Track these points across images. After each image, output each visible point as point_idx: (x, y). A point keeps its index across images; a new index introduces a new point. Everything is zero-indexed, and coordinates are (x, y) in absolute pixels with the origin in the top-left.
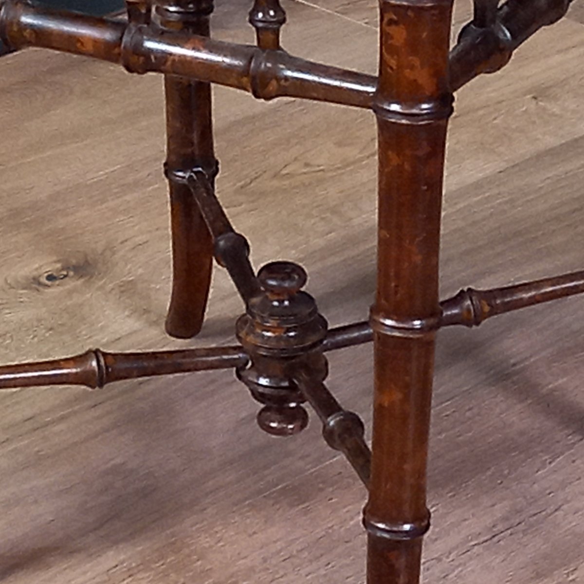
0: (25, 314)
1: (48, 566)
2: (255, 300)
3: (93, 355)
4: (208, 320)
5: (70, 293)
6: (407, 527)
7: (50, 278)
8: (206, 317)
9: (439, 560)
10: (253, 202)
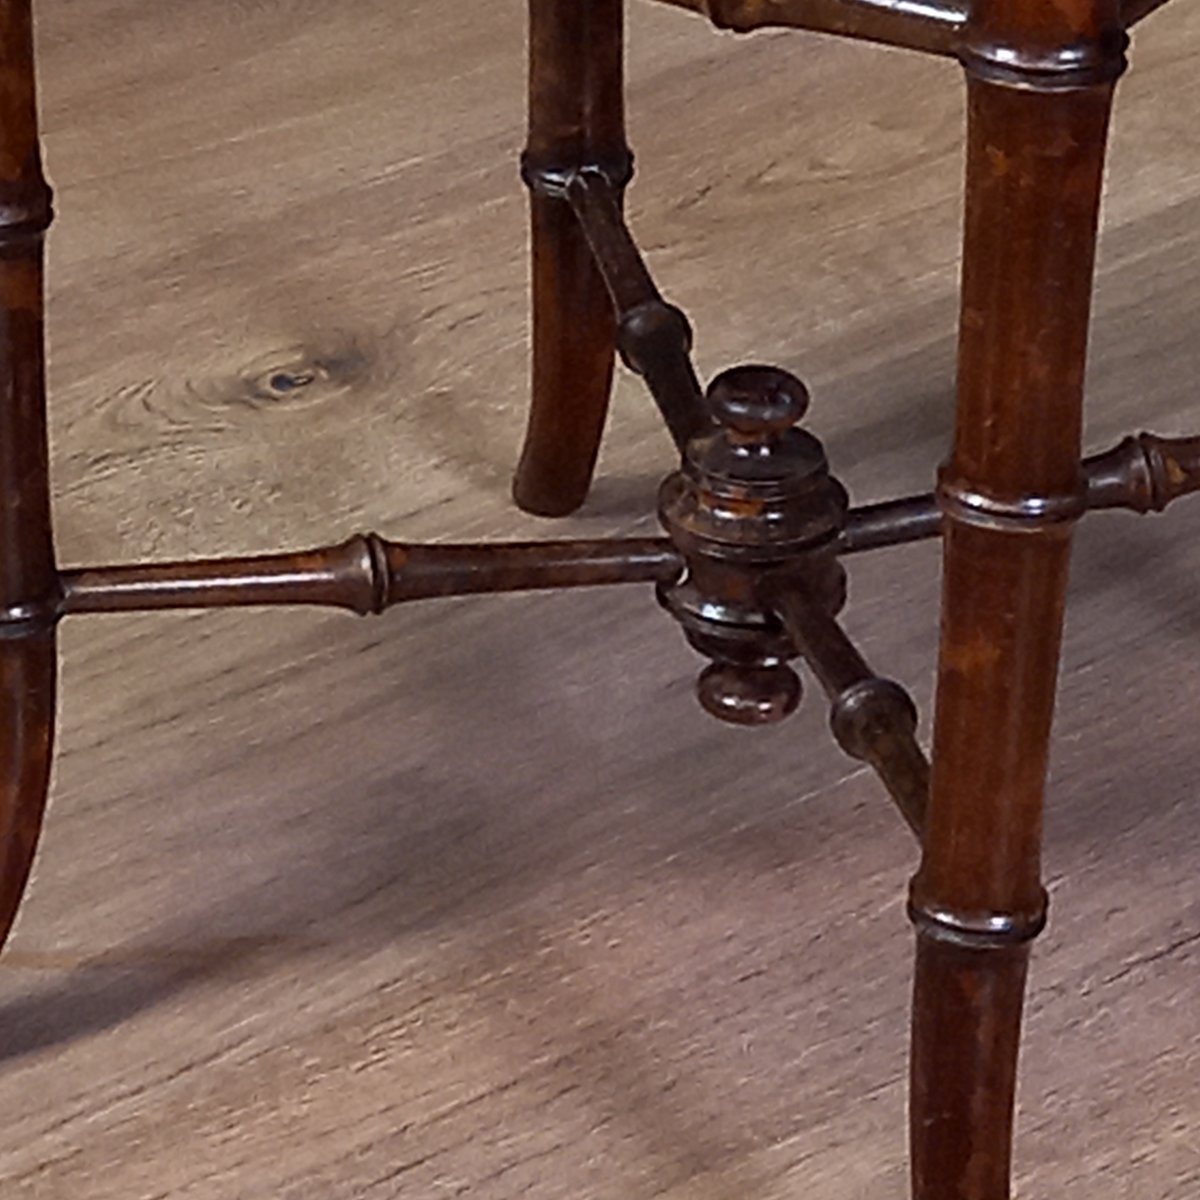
0: (228, 455)
1: (260, 974)
2: (700, 444)
3: (364, 546)
4: (601, 479)
5: (319, 414)
6: (998, 923)
7: (280, 382)
8: (596, 475)
9: (1060, 990)
10: (701, 238)
